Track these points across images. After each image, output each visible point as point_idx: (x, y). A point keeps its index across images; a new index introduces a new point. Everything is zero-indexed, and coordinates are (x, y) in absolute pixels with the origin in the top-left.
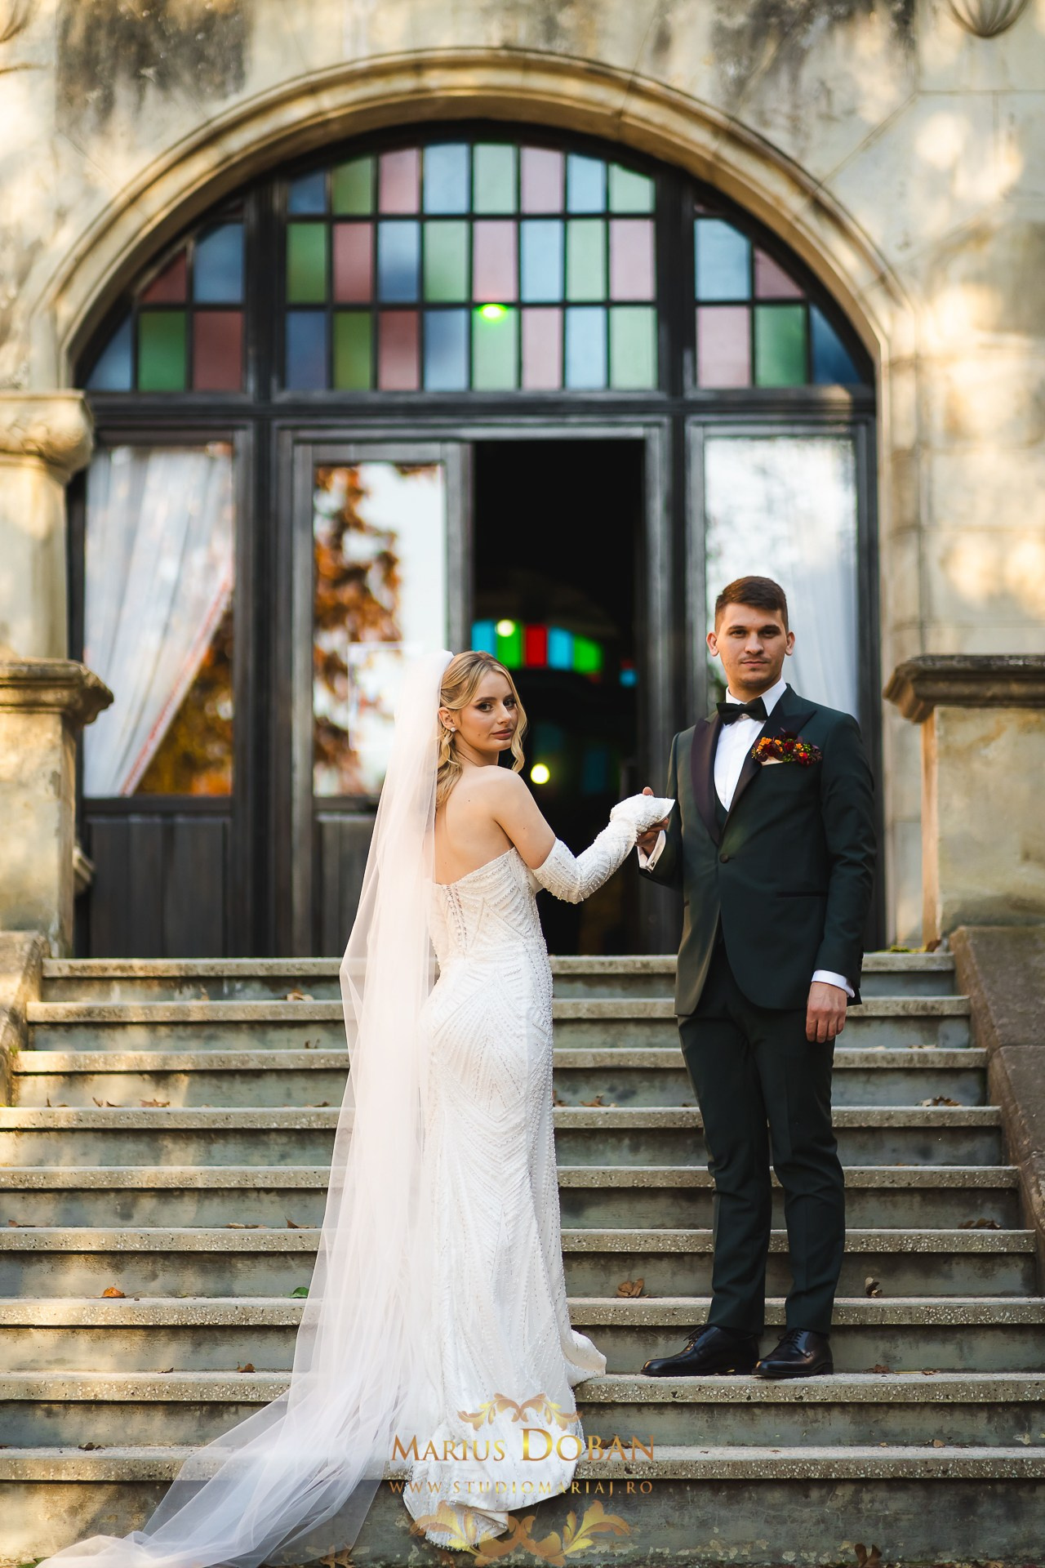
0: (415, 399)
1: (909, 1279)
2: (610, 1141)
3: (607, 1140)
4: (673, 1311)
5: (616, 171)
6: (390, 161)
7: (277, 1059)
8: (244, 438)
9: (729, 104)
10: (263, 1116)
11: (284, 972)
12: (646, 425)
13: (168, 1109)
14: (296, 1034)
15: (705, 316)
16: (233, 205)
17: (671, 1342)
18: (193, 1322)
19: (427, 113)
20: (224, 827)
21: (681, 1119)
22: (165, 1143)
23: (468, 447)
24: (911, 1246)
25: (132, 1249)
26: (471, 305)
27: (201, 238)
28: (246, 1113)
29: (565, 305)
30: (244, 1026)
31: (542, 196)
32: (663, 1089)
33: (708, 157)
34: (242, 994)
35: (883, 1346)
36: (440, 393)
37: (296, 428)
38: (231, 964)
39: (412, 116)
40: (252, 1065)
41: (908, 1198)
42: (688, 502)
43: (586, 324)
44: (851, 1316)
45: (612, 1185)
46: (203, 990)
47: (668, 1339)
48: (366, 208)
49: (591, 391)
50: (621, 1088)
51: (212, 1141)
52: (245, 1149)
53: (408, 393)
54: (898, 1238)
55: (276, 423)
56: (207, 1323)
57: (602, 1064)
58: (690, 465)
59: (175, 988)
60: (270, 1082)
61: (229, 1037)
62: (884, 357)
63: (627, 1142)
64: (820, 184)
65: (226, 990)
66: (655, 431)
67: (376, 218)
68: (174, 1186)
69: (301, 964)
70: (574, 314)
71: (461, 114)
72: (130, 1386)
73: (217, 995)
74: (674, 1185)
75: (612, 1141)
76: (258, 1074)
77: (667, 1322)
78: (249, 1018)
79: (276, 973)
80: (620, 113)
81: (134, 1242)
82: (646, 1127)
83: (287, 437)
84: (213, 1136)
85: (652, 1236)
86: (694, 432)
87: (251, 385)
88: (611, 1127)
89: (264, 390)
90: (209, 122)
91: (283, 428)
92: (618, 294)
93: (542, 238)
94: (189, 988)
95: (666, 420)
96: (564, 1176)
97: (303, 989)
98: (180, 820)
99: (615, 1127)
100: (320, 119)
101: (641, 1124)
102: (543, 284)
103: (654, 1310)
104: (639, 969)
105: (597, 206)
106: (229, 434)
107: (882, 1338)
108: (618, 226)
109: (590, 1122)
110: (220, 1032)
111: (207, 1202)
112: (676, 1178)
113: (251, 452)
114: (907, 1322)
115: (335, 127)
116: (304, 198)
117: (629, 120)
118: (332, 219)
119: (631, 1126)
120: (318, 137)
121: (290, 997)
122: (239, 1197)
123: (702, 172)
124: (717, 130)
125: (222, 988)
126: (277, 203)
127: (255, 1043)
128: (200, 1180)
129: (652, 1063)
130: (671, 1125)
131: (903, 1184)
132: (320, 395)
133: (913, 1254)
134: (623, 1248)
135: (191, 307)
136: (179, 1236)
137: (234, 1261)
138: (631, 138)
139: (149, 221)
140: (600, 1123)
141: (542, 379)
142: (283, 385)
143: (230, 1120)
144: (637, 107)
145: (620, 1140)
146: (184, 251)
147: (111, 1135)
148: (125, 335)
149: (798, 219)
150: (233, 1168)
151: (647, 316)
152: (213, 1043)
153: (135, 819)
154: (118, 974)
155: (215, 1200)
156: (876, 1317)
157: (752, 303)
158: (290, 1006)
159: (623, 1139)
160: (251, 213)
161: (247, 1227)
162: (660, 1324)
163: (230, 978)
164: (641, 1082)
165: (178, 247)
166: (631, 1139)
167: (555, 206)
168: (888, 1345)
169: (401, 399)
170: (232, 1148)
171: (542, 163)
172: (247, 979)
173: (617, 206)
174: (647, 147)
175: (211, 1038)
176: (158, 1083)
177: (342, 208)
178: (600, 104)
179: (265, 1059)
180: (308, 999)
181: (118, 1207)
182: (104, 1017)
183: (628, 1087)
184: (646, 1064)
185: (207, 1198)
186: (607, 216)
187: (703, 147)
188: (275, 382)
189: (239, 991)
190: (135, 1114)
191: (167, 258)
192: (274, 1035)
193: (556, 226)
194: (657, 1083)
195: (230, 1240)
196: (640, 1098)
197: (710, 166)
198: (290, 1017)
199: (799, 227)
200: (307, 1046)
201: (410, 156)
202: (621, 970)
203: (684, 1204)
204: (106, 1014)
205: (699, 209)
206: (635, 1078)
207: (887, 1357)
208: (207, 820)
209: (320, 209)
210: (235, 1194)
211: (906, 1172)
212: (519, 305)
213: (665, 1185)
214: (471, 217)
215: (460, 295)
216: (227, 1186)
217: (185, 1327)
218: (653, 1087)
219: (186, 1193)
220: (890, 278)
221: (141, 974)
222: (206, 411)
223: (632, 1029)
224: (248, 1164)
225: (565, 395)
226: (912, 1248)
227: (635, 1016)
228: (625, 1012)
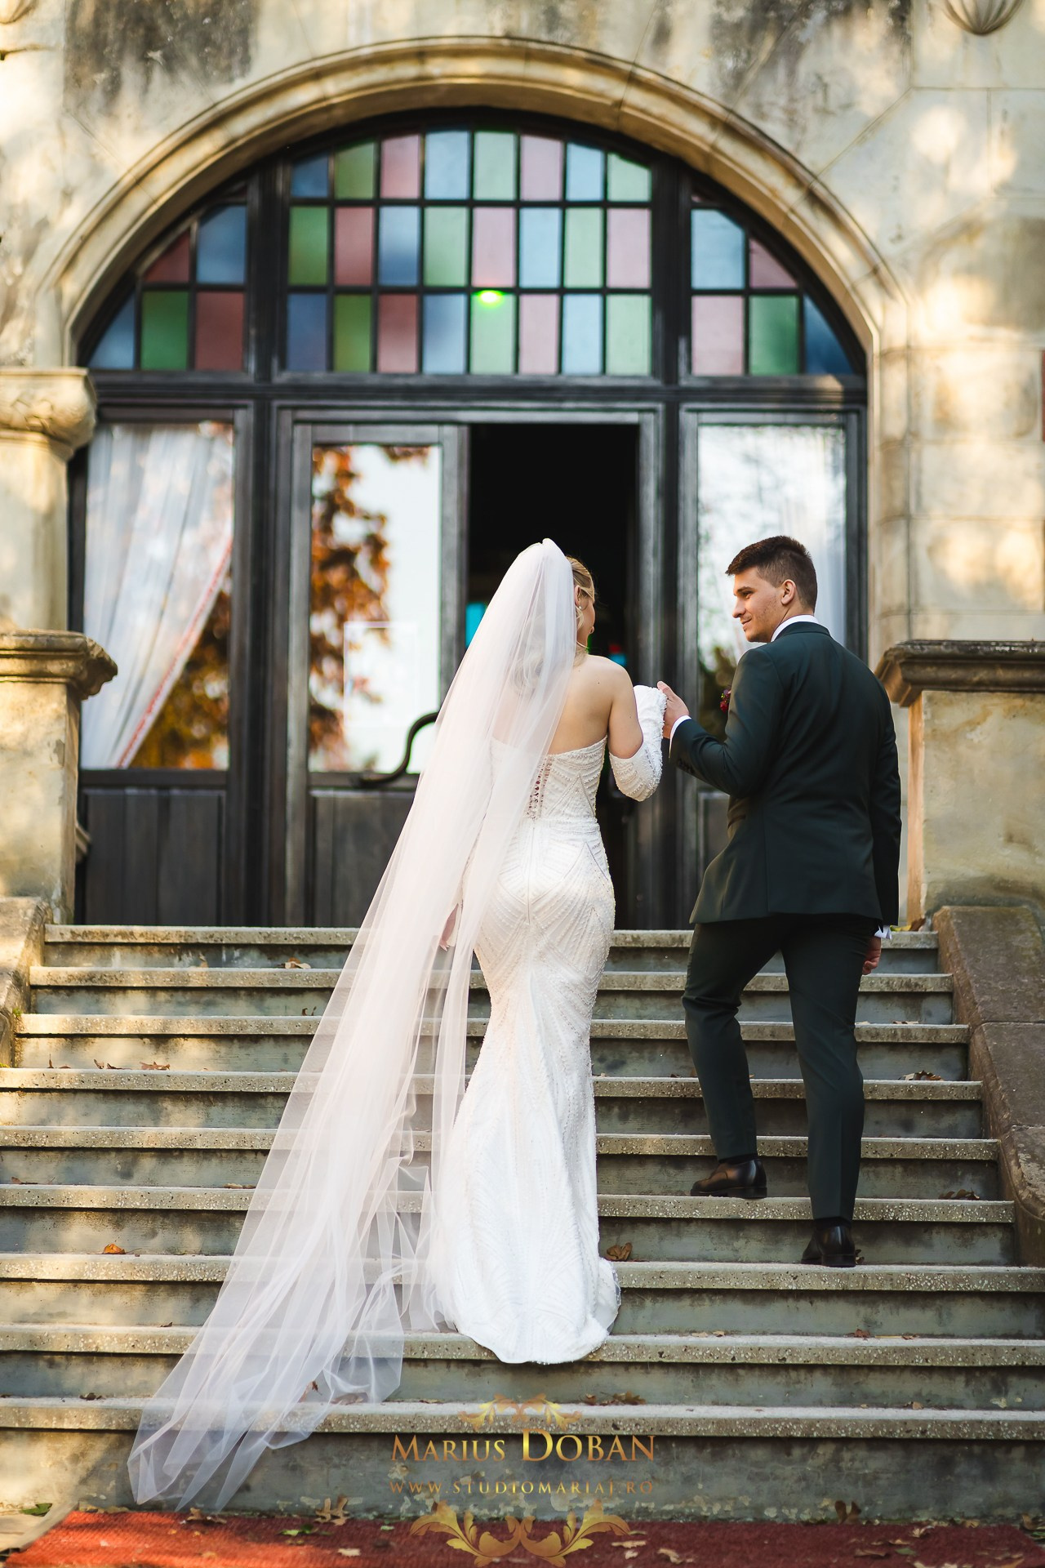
0: (412, 382)
1: (890, 1247)
4: (660, 1275)
5: (614, 159)
6: (391, 146)
7: (275, 1025)
8: (244, 417)
9: (726, 96)
10: (260, 1080)
11: (282, 941)
12: (641, 411)
13: (168, 1071)
14: (293, 1001)
15: (700, 304)
16: (237, 187)
17: (658, 1305)
18: (192, 1278)
19: (430, 100)
20: (220, 799)
21: (669, 1089)
22: (165, 1105)
23: (465, 429)
24: (893, 1214)
25: (133, 1206)
26: (469, 290)
27: (203, 220)
28: (245, 1077)
29: (562, 291)
30: (243, 993)
31: (541, 183)
32: (651, 1060)
33: (707, 149)
34: (240, 962)
35: (864, 1311)
36: (438, 376)
37: (296, 408)
38: (230, 933)
39: (416, 103)
40: (250, 1031)
41: (890, 1169)
42: (681, 487)
43: (583, 311)
44: (833, 1281)
46: (202, 957)
47: (654, 1301)
48: (368, 193)
49: (587, 376)
50: (610, 1059)
51: (211, 1104)
52: (243, 1111)
53: (407, 375)
54: (880, 1206)
55: (276, 403)
56: (205, 1279)
58: (684, 451)
59: (174, 955)
60: (268, 1048)
61: (228, 1003)
62: (875, 348)
63: (616, 1110)
64: (815, 177)
65: (224, 957)
66: (650, 417)
67: (378, 203)
68: (173, 1146)
69: (297, 933)
70: (571, 301)
71: (463, 102)
72: (130, 1339)
73: (215, 962)
74: (662, 1153)
76: (255, 1039)
77: (654, 1285)
78: (247, 985)
79: (273, 942)
80: (620, 103)
81: (134, 1200)
82: (635, 1096)
83: (287, 417)
84: (212, 1099)
85: (641, 1202)
86: (687, 419)
87: (252, 366)
89: (264, 370)
90: (215, 105)
91: (282, 408)
92: (613, 282)
93: (540, 225)
94: (188, 954)
95: (660, 406)
97: (300, 959)
98: (175, 792)
99: (605, 1096)
100: (324, 104)
101: (630, 1094)
102: (540, 271)
103: (642, 1273)
104: (629, 943)
105: (596, 194)
106: (228, 414)
107: (864, 1303)
108: (614, 214)
110: (219, 998)
111: (205, 1163)
112: (665, 1146)
113: (252, 431)
114: (887, 1288)
115: (338, 113)
116: (307, 181)
117: (626, 110)
118: (333, 203)
119: (621, 1096)
120: (322, 123)
121: (288, 965)
122: (237, 1158)
123: (699, 163)
124: (714, 121)
125: (221, 956)
126: (280, 186)
127: (253, 1009)
128: (199, 1141)
129: (641, 1035)
130: (660, 1095)
131: (886, 1155)
132: (319, 376)
133: (895, 1222)
134: (612, 1213)
135: (194, 287)
136: (179, 1195)
137: (232, 1219)
138: (630, 129)
139: (154, 201)
141: (538, 364)
142: (283, 366)
143: (228, 1083)
144: (636, 97)
145: (610, 1109)
146: (189, 230)
147: (111, 1096)
148: (128, 313)
149: (792, 211)
150: (231, 1130)
151: (643, 303)
152: (212, 1009)
153: (131, 791)
154: (119, 940)
155: (213, 1160)
156: (858, 1282)
157: (747, 292)
158: (288, 974)
159: (613, 1108)
160: (254, 196)
161: (244, 1188)
162: (647, 1287)
163: (228, 946)
164: (630, 1053)
165: (182, 228)
166: (620, 1108)
167: (555, 195)
168: (869, 1310)
169: (400, 382)
170: (231, 1110)
171: (542, 152)
172: (245, 947)
173: (615, 195)
174: (645, 138)
175: (209, 1004)
176: (157, 1047)
177: (343, 193)
178: (600, 95)
179: (263, 1025)
180: (305, 967)
181: (119, 1166)
182: (106, 981)
183: (617, 1057)
184: (636, 1035)
185: (205, 1158)
186: (605, 204)
187: (701, 139)
188: (275, 363)
189: (237, 959)
190: (137, 1077)
191: (171, 238)
192: (272, 1002)
193: (555, 213)
194: (646, 1054)
195: (228, 1199)
196: (629, 1068)
197: (707, 157)
198: (288, 985)
199: (793, 217)
200: (304, 1013)
201: (411, 143)
203: (672, 1171)
204: (108, 979)
205: (696, 199)
206: (625, 1049)
207: (868, 1322)
208: (202, 793)
209: (323, 193)
210: (234, 1155)
211: (888, 1143)
212: (517, 291)
213: (653, 1152)
214: (471, 203)
215: (461, 281)
216: (226, 1147)
217: (184, 1283)
218: (643, 1058)
219: (185, 1154)
220: (883, 270)
221: (142, 940)
222: (208, 390)
223: (622, 1001)
224: (245, 1126)
225: (561, 379)
226: (894, 1217)
227: (626, 989)
228: (616, 984)
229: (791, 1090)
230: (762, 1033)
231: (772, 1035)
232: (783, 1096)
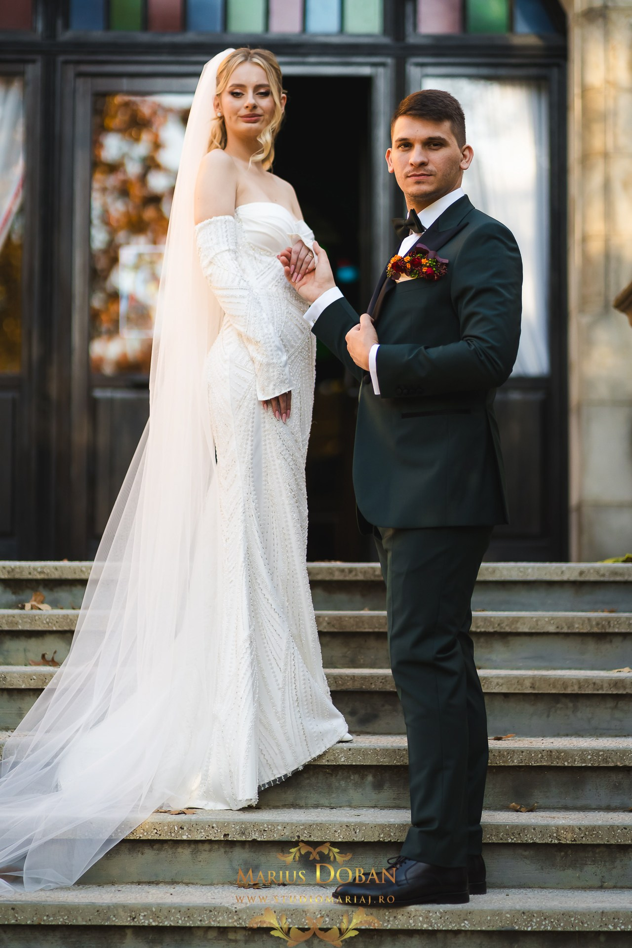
2: (352, 778)
3: (350, 776)
8: (34, 71)
11: (26, 576)
12: (373, 65)
14: (32, 647)
37: (77, 63)
45: (356, 839)
49: (327, 35)
55: (61, 59)
57: (344, 688)
63: (370, 778)
66: (382, 71)
69: (43, 568)
75: (355, 777)
79: (17, 577)
82: (390, 764)
83: (69, 71)
86: (413, 71)
87: (40, 25)
88: (354, 764)
89: (50, 30)
91: (66, 63)
95: (390, 61)
96: (305, 829)
97: (42, 597)
99: (358, 764)
101: (385, 761)
109: (332, 758)
113: (40, 83)
119: (375, 763)
121: (28, 605)
132: (98, 35)
140: (343, 760)
141: (286, 26)
142: (67, 25)
145: (363, 777)
158: (27, 615)
159: (367, 775)
164: (383, 706)
166: (374, 776)
180: (45, 608)
198: (27, 627)
200: (43, 662)
202: (360, 577)
206: (378, 702)
218: (396, 711)
225: (305, 38)
227: (376, 630)
228: (366, 626)
229: (558, 758)
230: (522, 685)
231: (533, 687)
232: (549, 764)
